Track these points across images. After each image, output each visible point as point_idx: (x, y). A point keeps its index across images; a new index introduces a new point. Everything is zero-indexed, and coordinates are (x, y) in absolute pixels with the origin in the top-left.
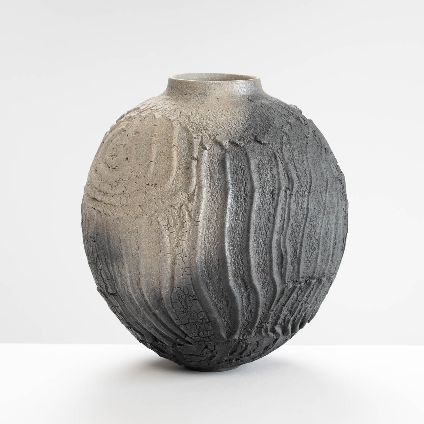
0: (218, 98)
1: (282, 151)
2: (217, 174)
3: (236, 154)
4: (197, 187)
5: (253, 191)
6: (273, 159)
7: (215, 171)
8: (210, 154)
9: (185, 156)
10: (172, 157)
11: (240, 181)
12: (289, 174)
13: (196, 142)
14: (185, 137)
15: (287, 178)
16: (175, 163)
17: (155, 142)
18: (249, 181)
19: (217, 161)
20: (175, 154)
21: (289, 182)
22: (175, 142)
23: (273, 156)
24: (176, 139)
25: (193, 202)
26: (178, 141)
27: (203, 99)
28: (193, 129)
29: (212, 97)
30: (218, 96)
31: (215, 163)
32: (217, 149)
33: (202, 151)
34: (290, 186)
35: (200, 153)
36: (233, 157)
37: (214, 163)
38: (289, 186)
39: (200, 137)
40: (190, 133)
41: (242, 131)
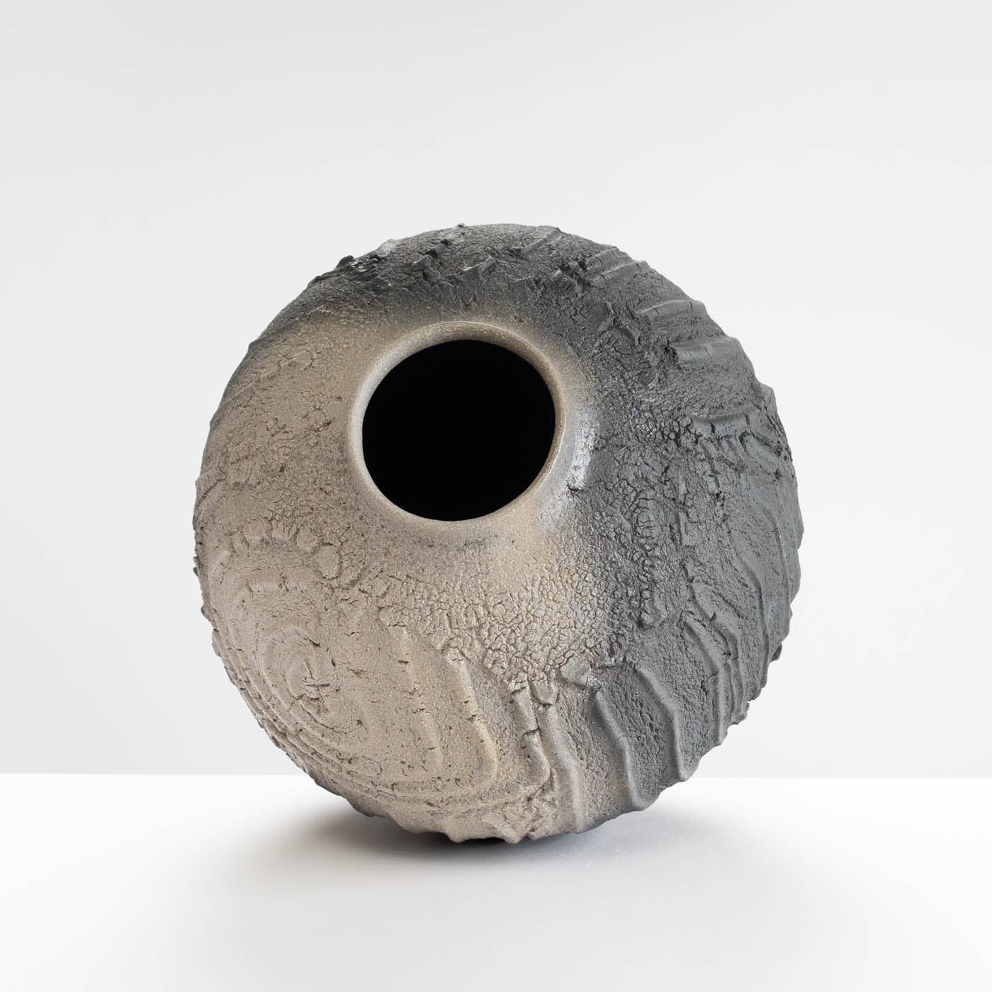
0: (513, 542)
1: (696, 603)
2: (590, 736)
3: (616, 682)
4: (554, 770)
5: (668, 721)
6: (687, 636)
7: (583, 733)
8: (561, 708)
9: (508, 729)
10: (482, 741)
11: (637, 721)
12: (722, 631)
13: (523, 699)
14: (492, 691)
15: (719, 639)
16: (491, 746)
17: (423, 706)
18: (656, 709)
19: (580, 716)
20: (484, 732)
21: (726, 642)
22: (473, 708)
23: (685, 631)
24: (472, 699)
25: (553, 791)
26: (479, 703)
27: (479, 556)
28: (502, 668)
29: (498, 543)
30: (511, 534)
31: (578, 721)
32: (572, 694)
33: (544, 714)
34: (730, 645)
35: (541, 718)
36: (612, 691)
37: (576, 722)
38: (728, 648)
39: (526, 684)
40: (498, 679)
41: (605, 625)
